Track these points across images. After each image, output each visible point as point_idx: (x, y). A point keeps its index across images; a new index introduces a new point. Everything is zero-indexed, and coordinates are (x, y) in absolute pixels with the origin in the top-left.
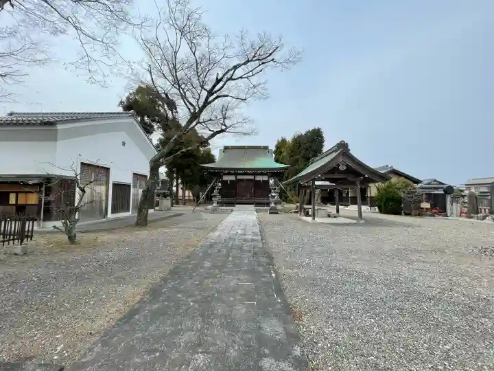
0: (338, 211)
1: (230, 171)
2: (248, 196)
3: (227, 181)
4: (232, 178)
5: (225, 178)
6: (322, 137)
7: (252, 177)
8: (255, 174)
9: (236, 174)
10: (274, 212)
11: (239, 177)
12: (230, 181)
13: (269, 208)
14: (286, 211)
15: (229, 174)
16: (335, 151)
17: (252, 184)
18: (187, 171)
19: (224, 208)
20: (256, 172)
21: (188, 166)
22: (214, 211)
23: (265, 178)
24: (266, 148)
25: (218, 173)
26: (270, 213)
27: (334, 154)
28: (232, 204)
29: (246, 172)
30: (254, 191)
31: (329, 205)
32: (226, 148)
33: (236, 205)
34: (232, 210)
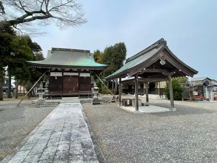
0: (147, 100)
1: (57, 68)
2: (74, 89)
3: (54, 77)
4: (60, 74)
5: (52, 74)
6: (125, 49)
7: (77, 74)
8: (79, 71)
9: (63, 71)
10: (96, 102)
11: (65, 74)
12: (58, 77)
13: (92, 99)
14: (106, 101)
15: (56, 71)
16: (157, 47)
17: (77, 80)
18: (19, 69)
19: (51, 101)
20: (80, 69)
21: (20, 65)
22: (39, 105)
23: (88, 75)
24: (88, 52)
25: (46, 70)
26: (93, 104)
27: (155, 51)
28: (59, 97)
29: (71, 69)
30: (79, 85)
31: (129, 94)
32: (54, 50)
33: (63, 98)
34: (59, 103)
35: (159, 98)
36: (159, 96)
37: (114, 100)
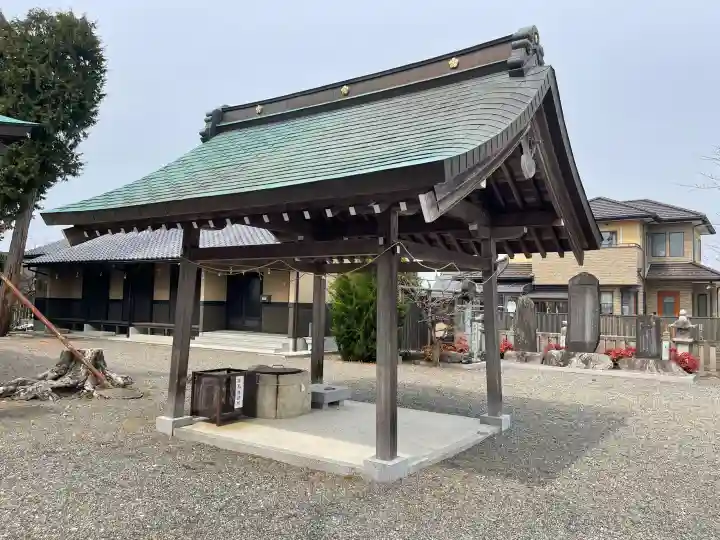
35: (292, 353)
36: (291, 342)
37: (66, 380)
